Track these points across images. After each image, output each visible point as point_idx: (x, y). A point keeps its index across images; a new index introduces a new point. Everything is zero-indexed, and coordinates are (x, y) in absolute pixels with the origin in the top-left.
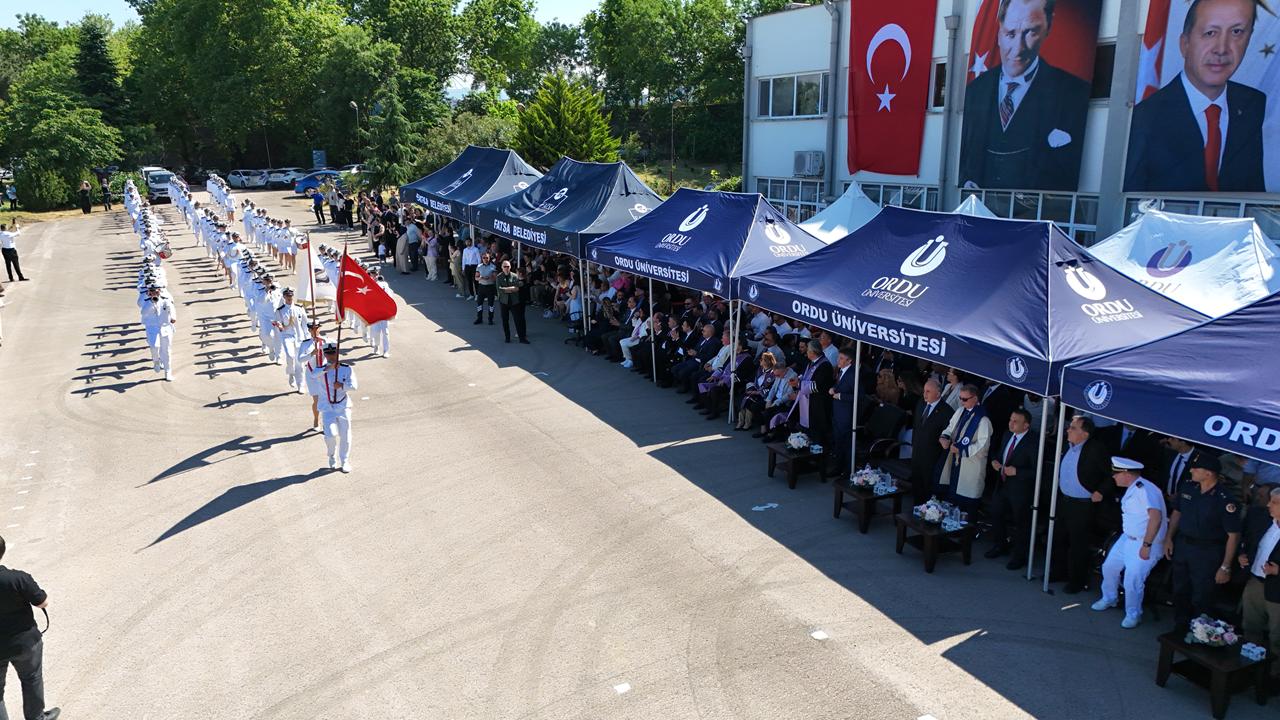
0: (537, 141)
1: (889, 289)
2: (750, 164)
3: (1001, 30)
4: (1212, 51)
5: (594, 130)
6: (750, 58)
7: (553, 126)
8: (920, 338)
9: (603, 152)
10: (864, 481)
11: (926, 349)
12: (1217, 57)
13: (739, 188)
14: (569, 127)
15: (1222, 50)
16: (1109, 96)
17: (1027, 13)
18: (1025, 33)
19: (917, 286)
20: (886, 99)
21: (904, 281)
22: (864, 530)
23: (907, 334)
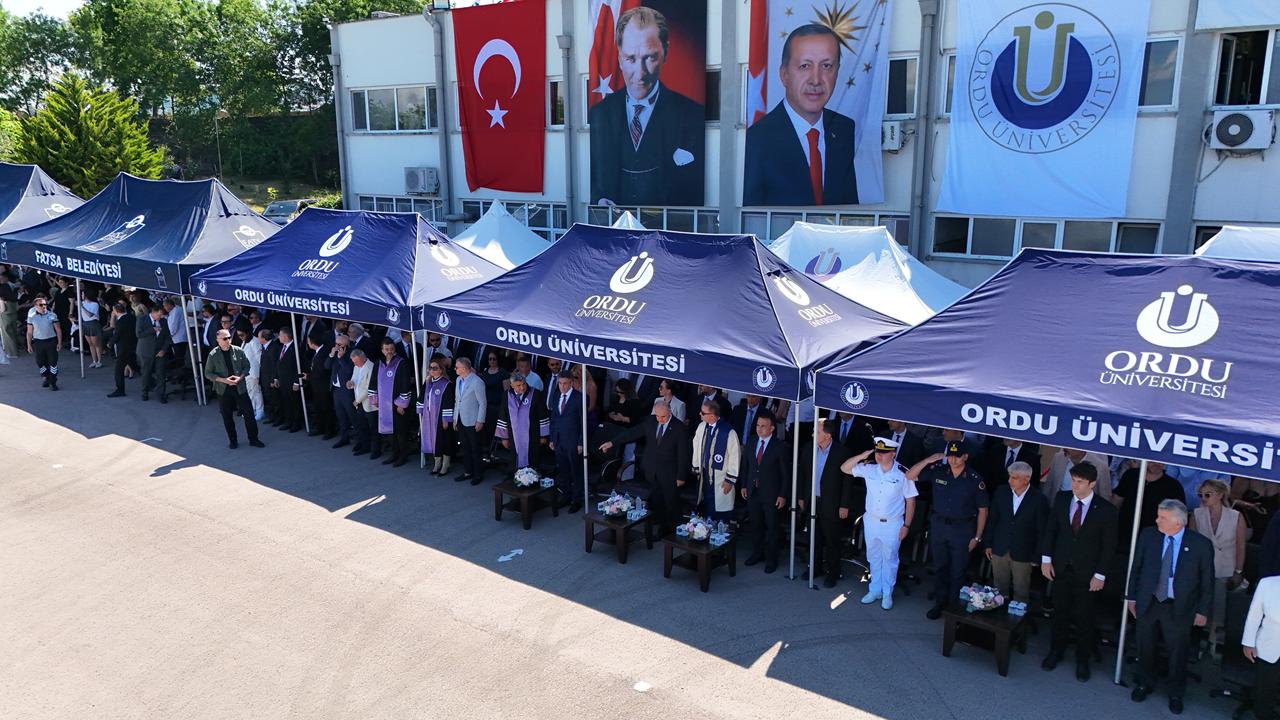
0: (52, 154)
1: (605, 307)
2: (350, 182)
3: (620, 53)
4: (807, 81)
5: (126, 142)
6: (338, 66)
7: (72, 137)
8: (655, 357)
9: (143, 167)
10: (617, 509)
11: (662, 368)
12: (812, 87)
13: (340, 205)
14: (95, 138)
15: (816, 81)
16: (718, 119)
17: (643, 40)
18: (644, 59)
19: (634, 302)
20: (497, 115)
21: (618, 299)
22: (623, 561)
23: (640, 354)
